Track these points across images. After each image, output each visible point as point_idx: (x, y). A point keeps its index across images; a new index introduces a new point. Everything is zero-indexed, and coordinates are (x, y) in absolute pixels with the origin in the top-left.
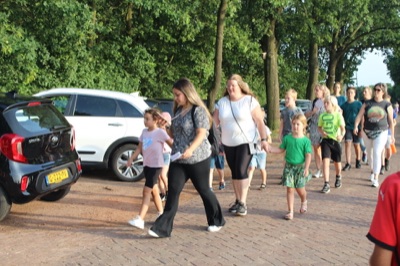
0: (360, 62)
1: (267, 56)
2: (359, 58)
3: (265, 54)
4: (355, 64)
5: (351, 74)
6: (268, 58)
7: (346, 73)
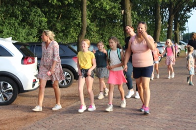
0: (189, 17)
1: (124, 13)
2: (188, 14)
3: (123, 11)
4: (187, 18)
5: (184, 24)
6: (125, 14)
7: (180, 24)
